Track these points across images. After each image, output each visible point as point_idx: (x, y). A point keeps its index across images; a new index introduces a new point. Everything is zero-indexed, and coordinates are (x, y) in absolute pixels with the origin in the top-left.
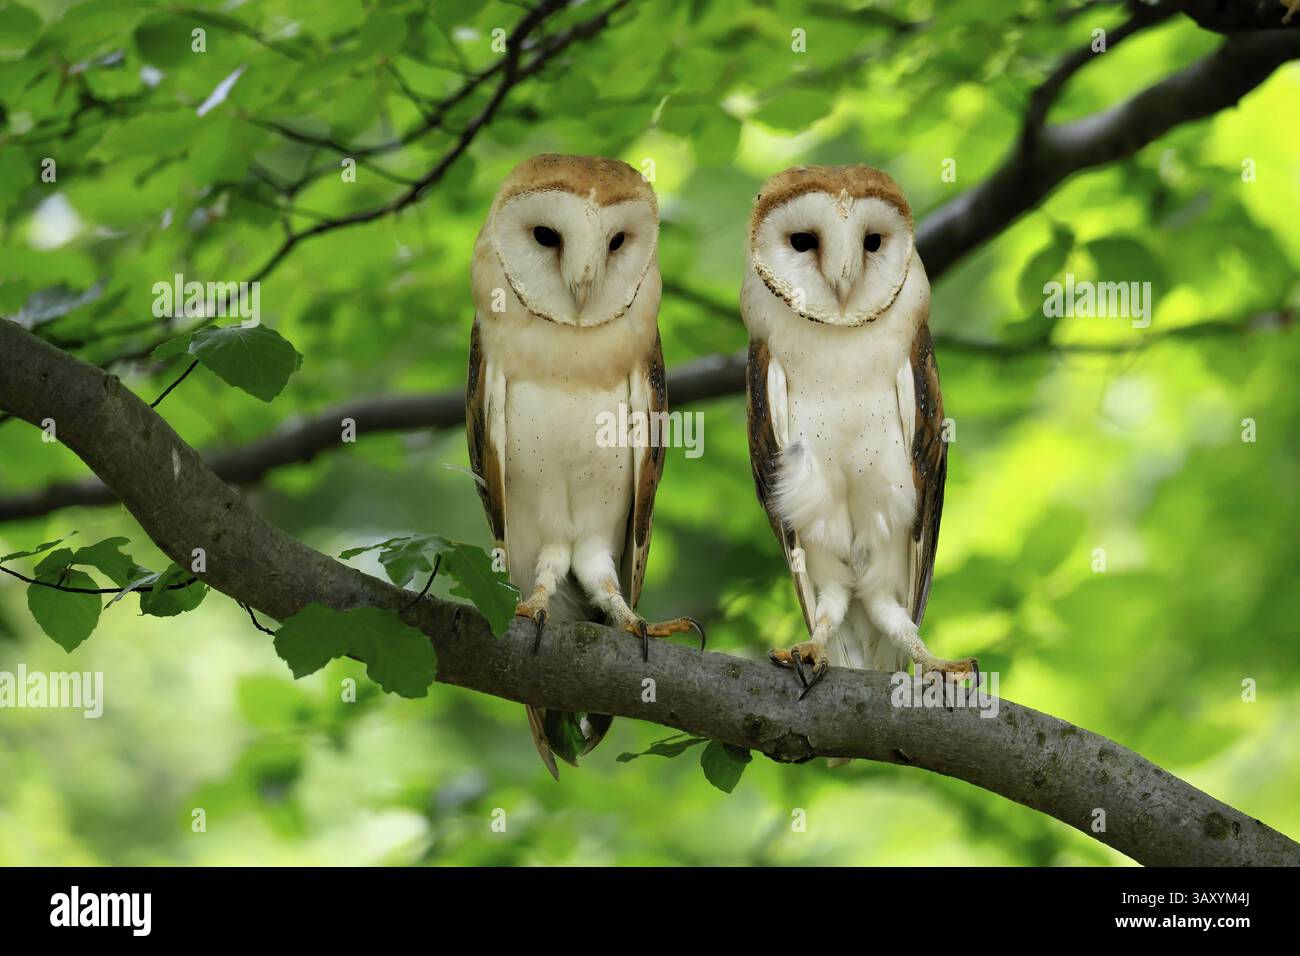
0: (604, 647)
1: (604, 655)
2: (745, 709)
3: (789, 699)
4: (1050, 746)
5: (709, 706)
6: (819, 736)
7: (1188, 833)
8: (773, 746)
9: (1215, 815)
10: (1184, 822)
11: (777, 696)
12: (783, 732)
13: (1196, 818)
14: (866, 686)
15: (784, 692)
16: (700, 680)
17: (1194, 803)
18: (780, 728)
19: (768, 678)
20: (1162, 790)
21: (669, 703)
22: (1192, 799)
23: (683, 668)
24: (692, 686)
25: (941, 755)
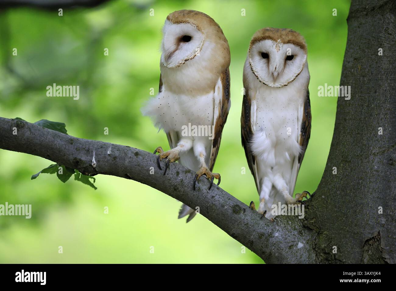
0: (26, 130)
1: (26, 132)
2: (74, 156)
3: (90, 153)
4: (181, 176)
5: (61, 153)
6: (99, 167)
7: (227, 211)
8: (83, 169)
9: (237, 206)
10: (226, 207)
11: (86, 152)
12: (87, 164)
13: (230, 206)
14: (117, 150)
15: (88, 151)
16: (59, 144)
17: (230, 201)
18: (86, 163)
19: (83, 145)
20: (219, 195)
21: (47, 151)
22: (229, 199)
23: (53, 139)
24: (56, 146)
25: (142, 177)
